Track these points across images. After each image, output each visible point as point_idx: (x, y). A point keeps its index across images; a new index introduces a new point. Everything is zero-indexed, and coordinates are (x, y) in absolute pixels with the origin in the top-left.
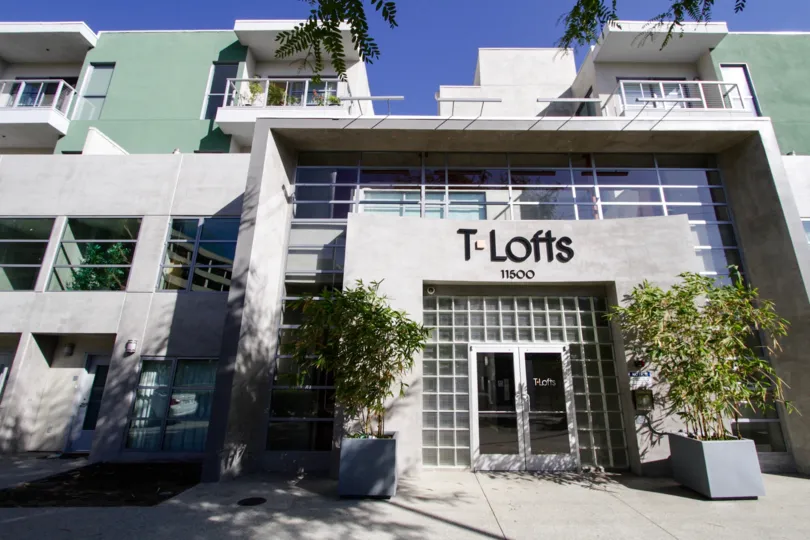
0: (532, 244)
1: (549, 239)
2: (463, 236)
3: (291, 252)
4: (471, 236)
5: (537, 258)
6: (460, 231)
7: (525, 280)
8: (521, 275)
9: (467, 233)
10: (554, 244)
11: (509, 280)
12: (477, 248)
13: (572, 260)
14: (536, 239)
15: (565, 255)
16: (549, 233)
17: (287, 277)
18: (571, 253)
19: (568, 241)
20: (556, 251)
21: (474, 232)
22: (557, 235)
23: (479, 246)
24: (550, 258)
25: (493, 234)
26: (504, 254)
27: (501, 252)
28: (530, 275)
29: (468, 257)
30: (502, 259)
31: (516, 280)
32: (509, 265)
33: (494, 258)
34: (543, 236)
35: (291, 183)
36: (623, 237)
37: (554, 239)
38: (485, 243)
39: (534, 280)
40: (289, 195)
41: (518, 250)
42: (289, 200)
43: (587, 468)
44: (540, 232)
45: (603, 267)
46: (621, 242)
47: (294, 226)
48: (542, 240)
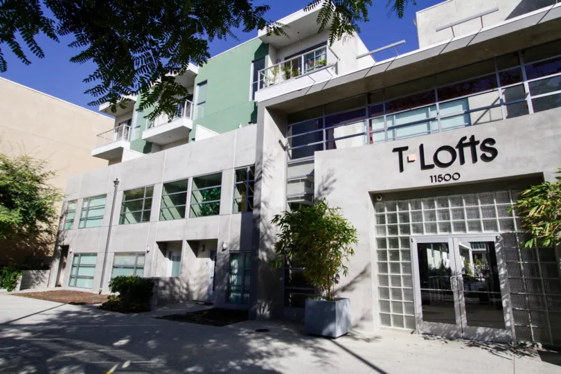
0: (457, 151)
1: (473, 143)
2: (397, 153)
3: (289, 182)
4: (404, 152)
5: (462, 162)
6: (395, 150)
7: (452, 181)
8: (447, 178)
9: (400, 150)
10: (478, 147)
11: (438, 183)
12: (409, 162)
13: (496, 159)
14: (461, 145)
15: (489, 155)
16: (473, 137)
17: (288, 199)
18: (495, 152)
19: (492, 141)
20: (479, 153)
21: (406, 148)
22: (480, 138)
23: (410, 160)
24: (475, 160)
25: (421, 147)
26: (432, 162)
27: (429, 160)
28: (456, 176)
29: (402, 169)
30: (431, 167)
31: (443, 182)
32: (437, 171)
33: (424, 167)
34: (468, 141)
35: (285, 137)
36: (552, 128)
37: (478, 142)
38: (415, 156)
39: (461, 180)
40: (285, 145)
41: (445, 157)
42: (285, 148)
43: (522, 342)
44: (464, 138)
45: (529, 160)
46: (550, 133)
47: (290, 165)
48: (467, 145)
